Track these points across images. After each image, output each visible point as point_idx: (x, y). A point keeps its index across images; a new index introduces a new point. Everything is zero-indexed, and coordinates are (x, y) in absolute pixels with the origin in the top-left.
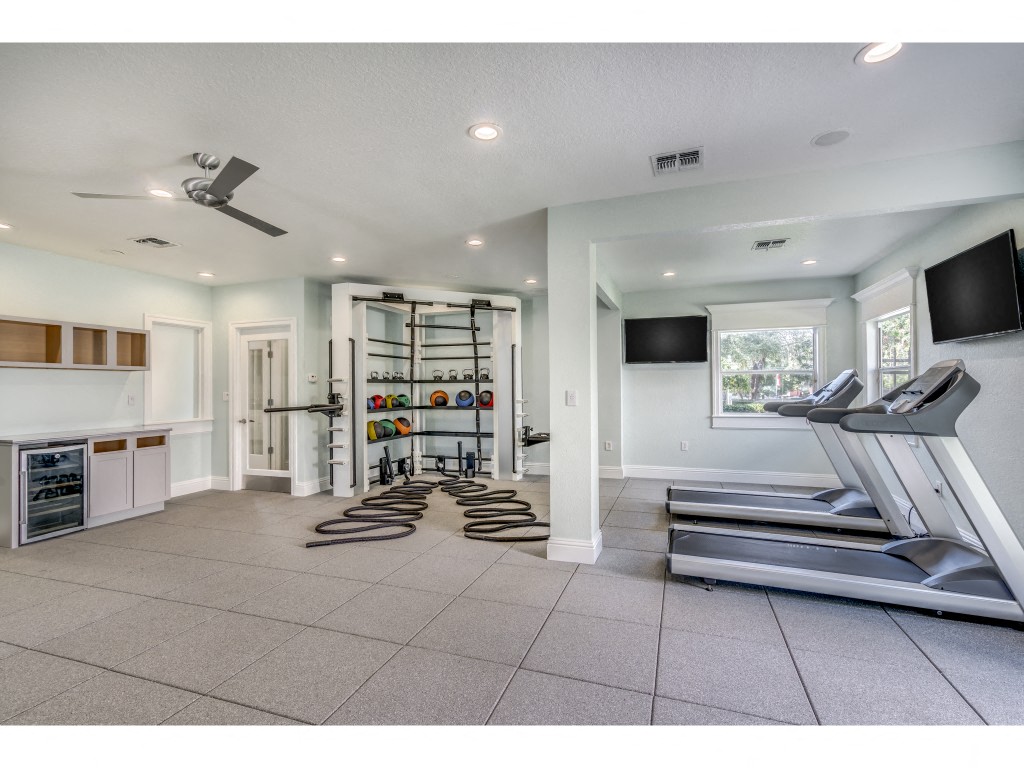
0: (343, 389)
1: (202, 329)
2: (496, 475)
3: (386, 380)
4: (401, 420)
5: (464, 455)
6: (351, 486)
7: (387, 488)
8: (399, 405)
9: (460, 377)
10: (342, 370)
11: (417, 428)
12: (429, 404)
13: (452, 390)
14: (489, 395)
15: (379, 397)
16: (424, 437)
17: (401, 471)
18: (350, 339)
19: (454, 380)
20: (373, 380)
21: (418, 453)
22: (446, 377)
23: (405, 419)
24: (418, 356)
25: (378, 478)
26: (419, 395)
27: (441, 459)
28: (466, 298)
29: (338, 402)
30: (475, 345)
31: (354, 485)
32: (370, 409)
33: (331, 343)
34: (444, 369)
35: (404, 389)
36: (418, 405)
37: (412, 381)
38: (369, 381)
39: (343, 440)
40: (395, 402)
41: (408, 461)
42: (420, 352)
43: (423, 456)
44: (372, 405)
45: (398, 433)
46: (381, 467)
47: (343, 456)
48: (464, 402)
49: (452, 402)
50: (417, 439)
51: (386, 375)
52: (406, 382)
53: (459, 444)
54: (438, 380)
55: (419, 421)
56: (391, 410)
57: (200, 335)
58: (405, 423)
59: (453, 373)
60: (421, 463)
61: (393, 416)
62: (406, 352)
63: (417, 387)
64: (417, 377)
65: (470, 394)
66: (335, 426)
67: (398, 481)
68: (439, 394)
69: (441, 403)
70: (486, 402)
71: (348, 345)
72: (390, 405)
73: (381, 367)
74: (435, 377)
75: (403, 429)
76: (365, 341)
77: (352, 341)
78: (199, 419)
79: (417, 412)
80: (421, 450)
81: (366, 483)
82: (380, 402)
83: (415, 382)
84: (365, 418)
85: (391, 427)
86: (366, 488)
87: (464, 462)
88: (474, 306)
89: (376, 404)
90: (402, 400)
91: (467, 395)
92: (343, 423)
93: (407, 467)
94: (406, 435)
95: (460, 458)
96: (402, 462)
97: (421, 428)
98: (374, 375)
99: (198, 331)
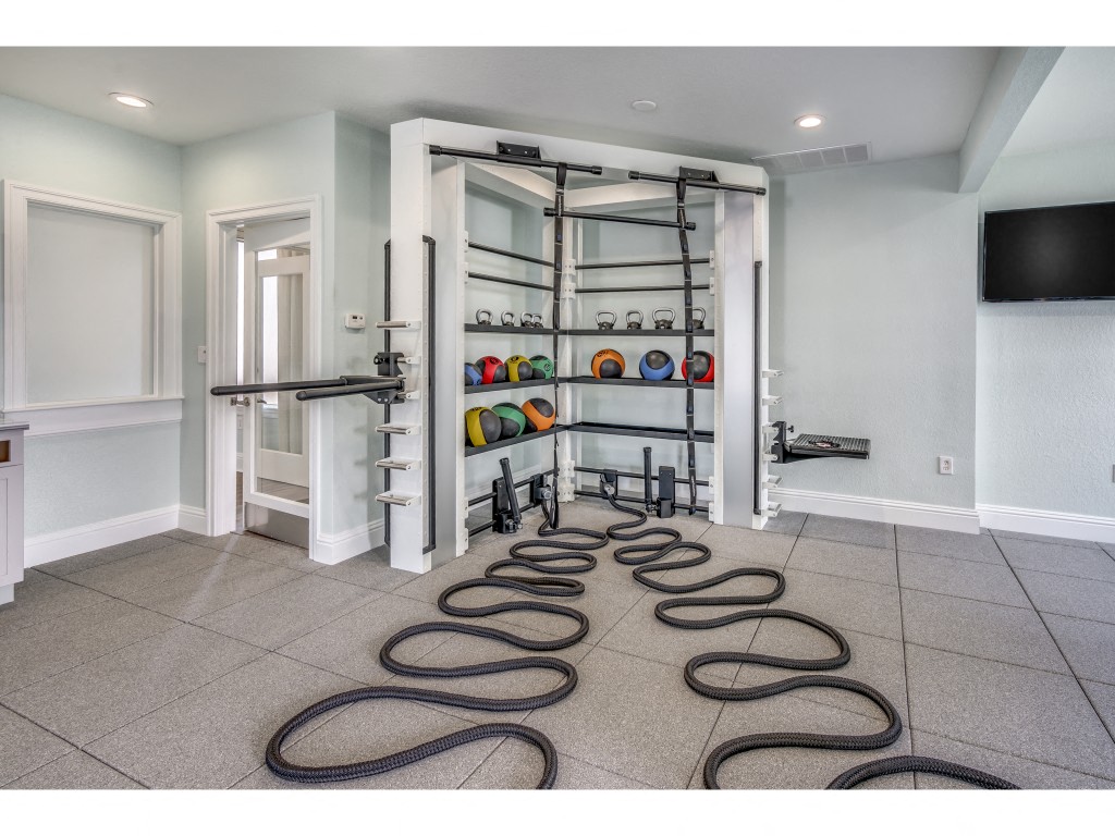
0: (410, 344)
1: (161, 225)
2: (717, 514)
3: (506, 328)
4: (537, 403)
5: (655, 473)
6: (425, 551)
7: (508, 541)
8: (534, 377)
9: (648, 325)
10: (409, 304)
11: (566, 418)
12: (587, 371)
13: (633, 350)
14: (704, 360)
15: (493, 360)
16: (580, 435)
17: (536, 500)
18: (426, 239)
19: (635, 329)
20: (479, 327)
21: (567, 463)
22: (621, 325)
23: (544, 402)
24: (568, 285)
25: (490, 520)
26: (571, 356)
27: (610, 477)
28: (667, 163)
29: (398, 372)
30: (687, 262)
31: (431, 545)
32: (469, 385)
33: (388, 246)
34: (617, 308)
35: (542, 345)
36: (568, 374)
37: (556, 331)
38: (469, 328)
39: (409, 451)
40: (525, 370)
41: (549, 480)
42: (574, 279)
43: (577, 469)
44: (476, 376)
45: (530, 430)
46: (495, 498)
47: (409, 486)
48: (656, 371)
49: (631, 371)
50: (566, 438)
51: (508, 319)
52: (546, 332)
53: (647, 452)
54: (606, 329)
55: (570, 403)
56: (516, 386)
57: (157, 237)
58: (544, 408)
59: (634, 318)
60: (573, 481)
61: (521, 396)
62: (546, 275)
63: (567, 343)
64: (566, 322)
65: (667, 358)
66: (395, 423)
67: (530, 521)
68: (609, 356)
69: (612, 373)
70: (701, 373)
71: (421, 250)
72: (515, 377)
73: (499, 303)
74: (601, 325)
75: (542, 421)
76: (462, 246)
77: (430, 242)
78: (156, 396)
79: (567, 388)
80: (574, 457)
81: (461, 534)
82: (494, 370)
83: (565, 332)
84: (456, 404)
85: (516, 418)
86: (461, 545)
87: (655, 485)
88: (684, 180)
89: (485, 374)
90: (540, 366)
91: (662, 359)
92: (410, 416)
93: (547, 493)
94: (545, 432)
95: (647, 477)
96: (536, 483)
97: (574, 417)
98: (483, 317)
99: (155, 228)
